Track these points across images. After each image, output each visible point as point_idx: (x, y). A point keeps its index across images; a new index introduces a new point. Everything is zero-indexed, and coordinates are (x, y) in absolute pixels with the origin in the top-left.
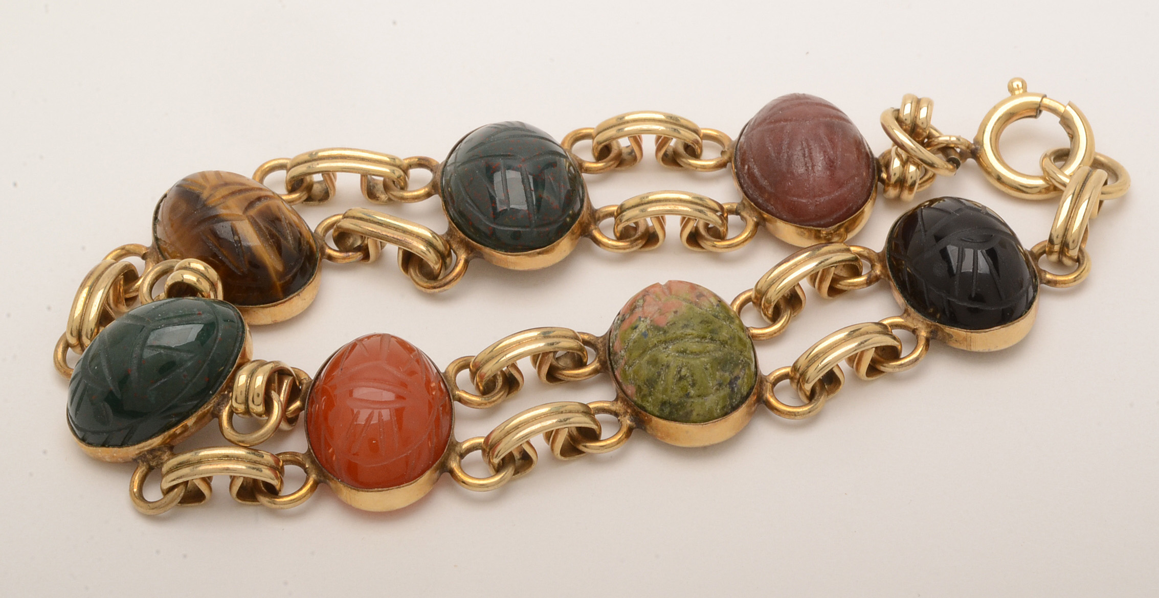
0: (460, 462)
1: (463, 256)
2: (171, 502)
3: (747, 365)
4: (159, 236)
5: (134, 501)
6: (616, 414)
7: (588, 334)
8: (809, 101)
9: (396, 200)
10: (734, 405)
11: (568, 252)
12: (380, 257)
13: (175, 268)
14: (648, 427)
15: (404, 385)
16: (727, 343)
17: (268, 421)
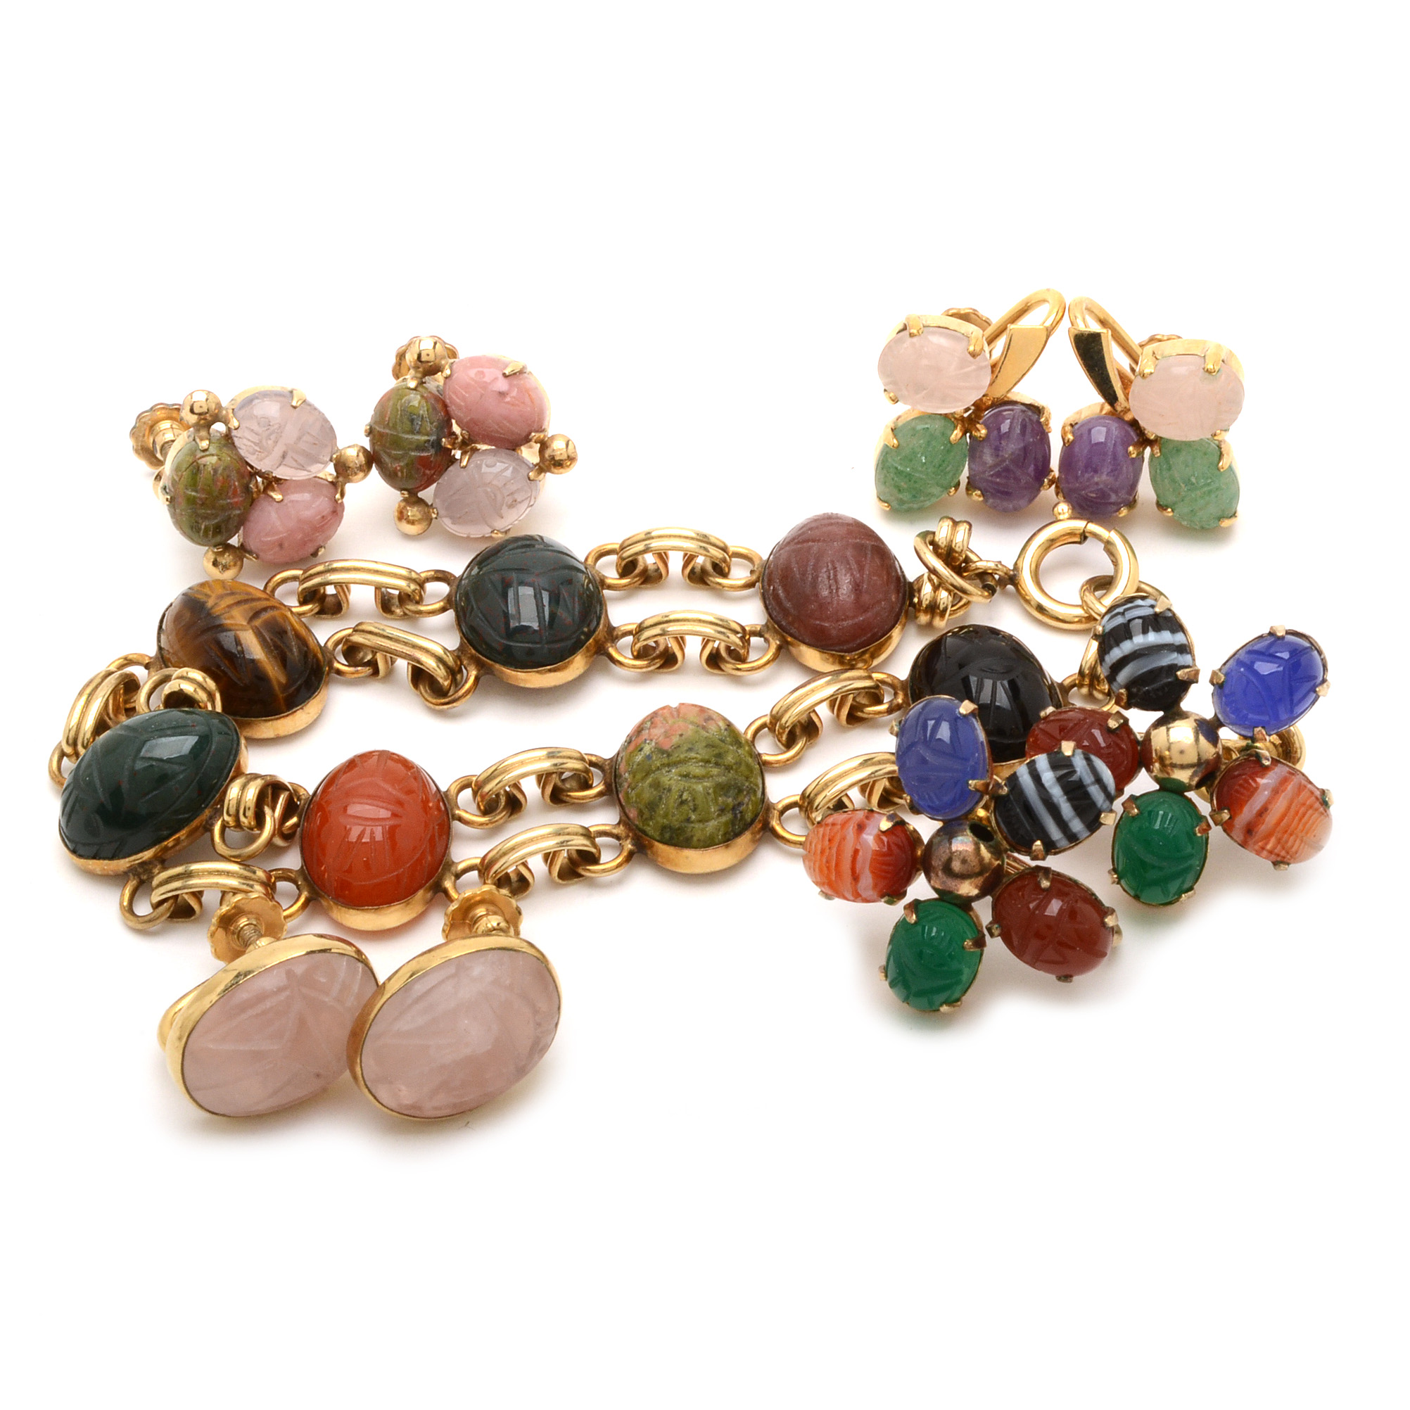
0: (455, 881)
1: (473, 673)
2: (162, 915)
3: (752, 791)
4: (162, 646)
5: (124, 915)
6: (617, 837)
7: (596, 756)
8: (840, 521)
9: (410, 614)
10: (737, 831)
11: (581, 671)
12: (390, 672)
13: (173, 677)
14: (649, 852)
15: (400, 803)
16: (732, 768)
17: (259, 835)
